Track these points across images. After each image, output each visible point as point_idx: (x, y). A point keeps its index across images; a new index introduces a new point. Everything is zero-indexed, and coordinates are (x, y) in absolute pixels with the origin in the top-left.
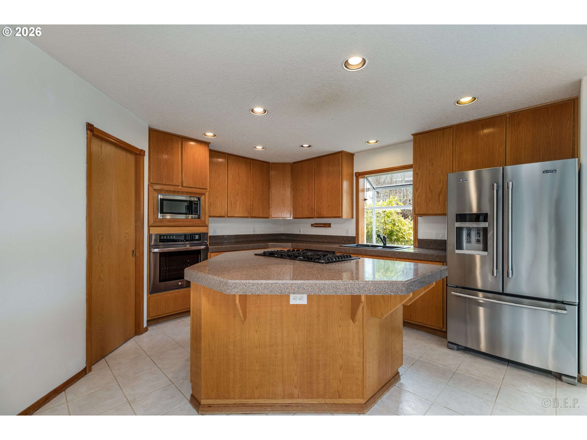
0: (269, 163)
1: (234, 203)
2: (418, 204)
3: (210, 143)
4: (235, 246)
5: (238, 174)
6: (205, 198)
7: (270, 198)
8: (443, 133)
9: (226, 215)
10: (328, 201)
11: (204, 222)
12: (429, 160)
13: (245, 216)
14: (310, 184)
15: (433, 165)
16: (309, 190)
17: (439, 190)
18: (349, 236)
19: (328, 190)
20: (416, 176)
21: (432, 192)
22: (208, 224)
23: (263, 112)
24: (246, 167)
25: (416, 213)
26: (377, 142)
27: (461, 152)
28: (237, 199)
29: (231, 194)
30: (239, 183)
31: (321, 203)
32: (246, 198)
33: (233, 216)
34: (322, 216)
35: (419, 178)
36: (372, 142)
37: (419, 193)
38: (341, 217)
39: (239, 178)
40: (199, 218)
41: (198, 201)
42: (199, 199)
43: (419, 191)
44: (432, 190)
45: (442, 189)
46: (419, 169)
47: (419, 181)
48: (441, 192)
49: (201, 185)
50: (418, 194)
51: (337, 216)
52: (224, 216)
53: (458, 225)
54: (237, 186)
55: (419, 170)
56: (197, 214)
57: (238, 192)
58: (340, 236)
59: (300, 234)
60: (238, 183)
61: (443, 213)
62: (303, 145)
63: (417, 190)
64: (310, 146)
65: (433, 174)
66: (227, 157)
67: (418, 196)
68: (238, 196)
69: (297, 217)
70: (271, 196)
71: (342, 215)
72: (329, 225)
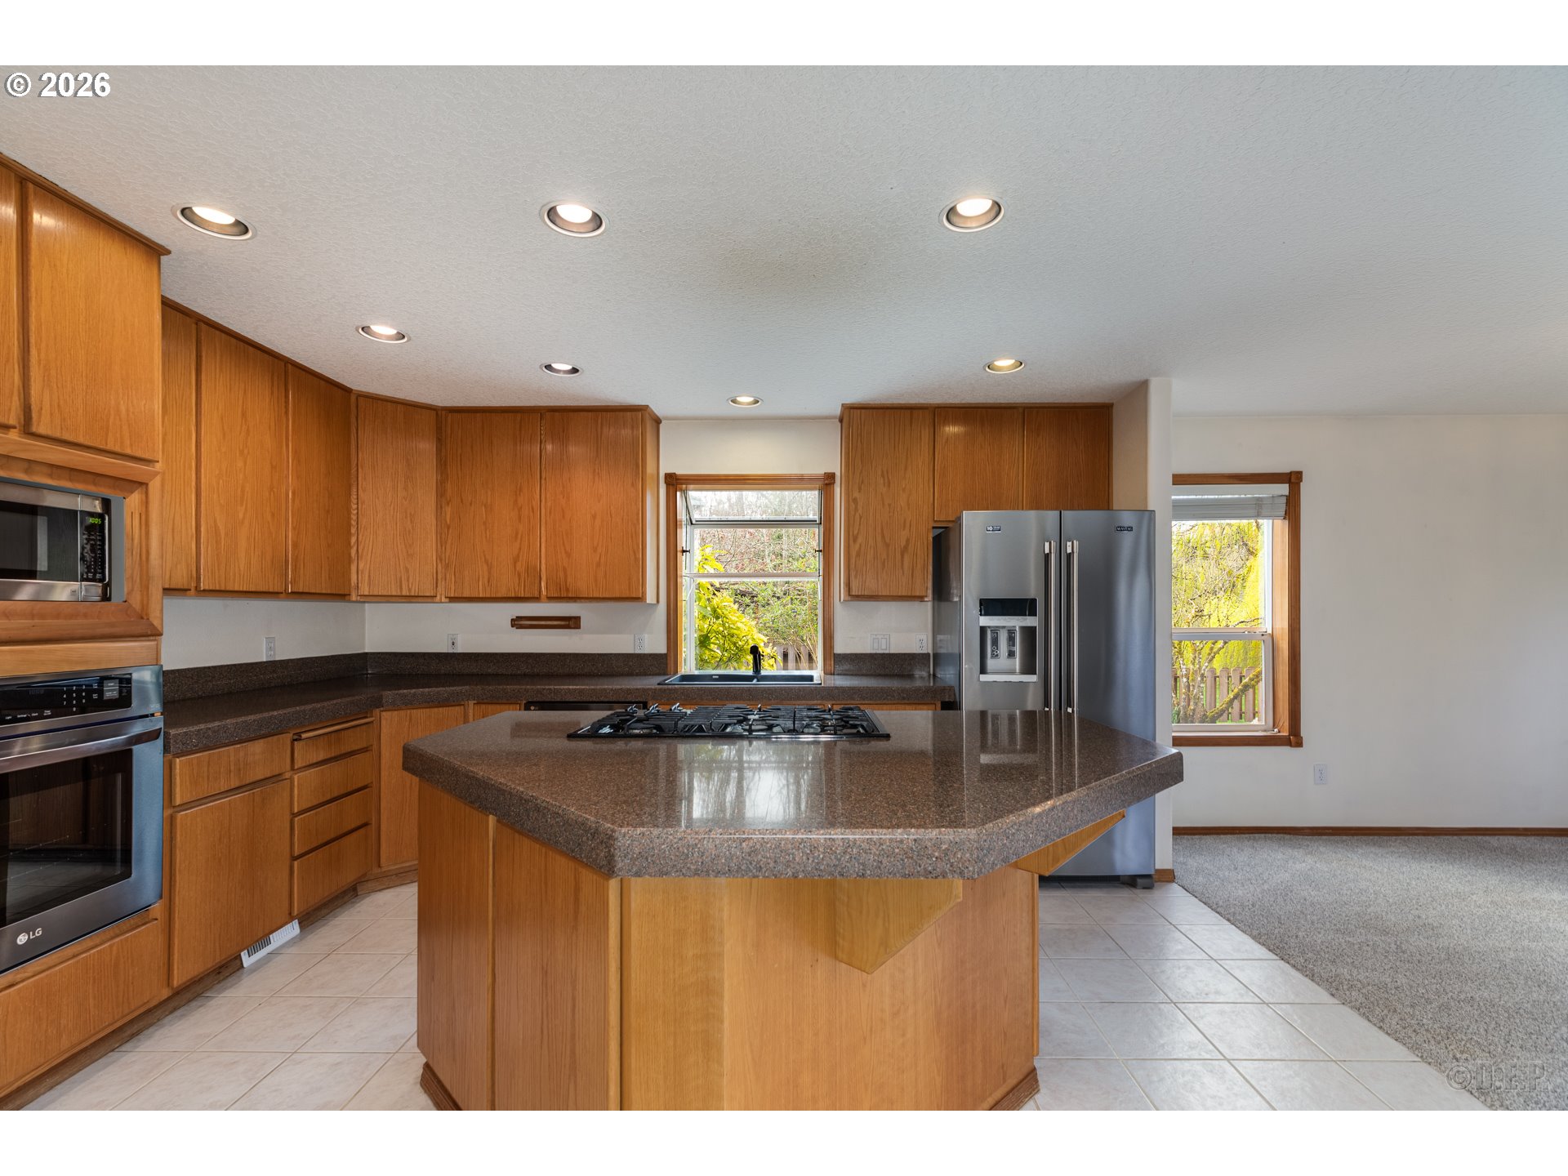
0: (347, 391)
1: (226, 534)
2: (857, 572)
3: (168, 252)
4: (275, 713)
5: (244, 415)
6: (146, 503)
7: (354, 523)
8: (911, 419)
9: (193, 585)
10: (595, 550)
11: (143, 616)
12: (883, 472)
13: (271, 590)
14: (521, 490)
15: (889, 486)
16: (520, 509)
17: (903, 543)
18: (645, 654)
19: (594, 517)
20: (854, 506)
21: (887, 545)
22: (159, 628)
23: (591, 226)
24: (272, 393)
25: (853, 594)
26: (756, 402)
27: (944, 467)
28: (241, 516)
29: (215, 496)
30: (246, 451)
31: (569, 555)
32: (273, 515)
33: (223, 588)
34: (570, 595)
35: (860, 511)
36: (745, 399)
37: (860, 545)
38: (640, 599)
39: (248, 430)
40: (106, 597)
41: (101, 516)
42: (106, 503)
43: (860, 540)
44: (888, 541)
45: (908, 541)
46: (860, 489)
47: (861, 518)
48: (906, 547)
49: (128, 442)
50: (857, 546)
51: (628, 596)
52: (186, 587)
53: (985, 621)
54: (240, 464)
55: (859, 492)
56: (98, 576)
57: (243, 491)
58: (615, 654)
59: (451, 651)
60: (242, 452)
61: (909, 594)
62: (553, 365)
63: (855, 540)
64: (575, 371)
65: (889, 505)
66: (194, 332)
67: (858, 555)
68: (242, 505)
69: (466, 594)
70: (354, 517)
71: (644, 593)
72: (572, 623)
